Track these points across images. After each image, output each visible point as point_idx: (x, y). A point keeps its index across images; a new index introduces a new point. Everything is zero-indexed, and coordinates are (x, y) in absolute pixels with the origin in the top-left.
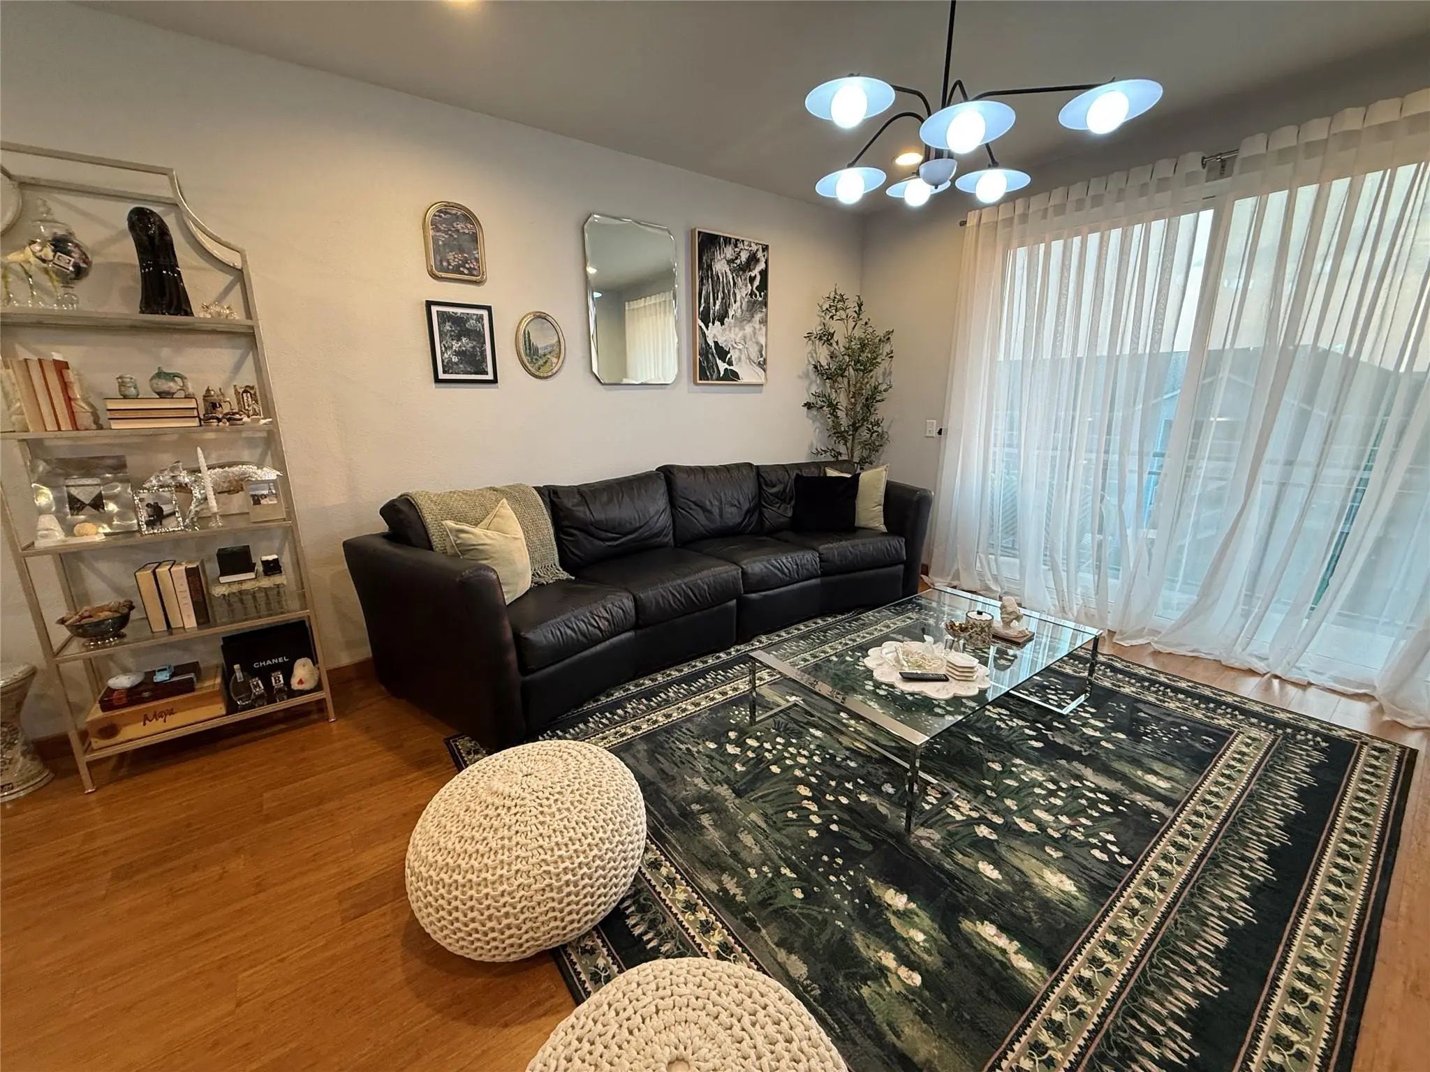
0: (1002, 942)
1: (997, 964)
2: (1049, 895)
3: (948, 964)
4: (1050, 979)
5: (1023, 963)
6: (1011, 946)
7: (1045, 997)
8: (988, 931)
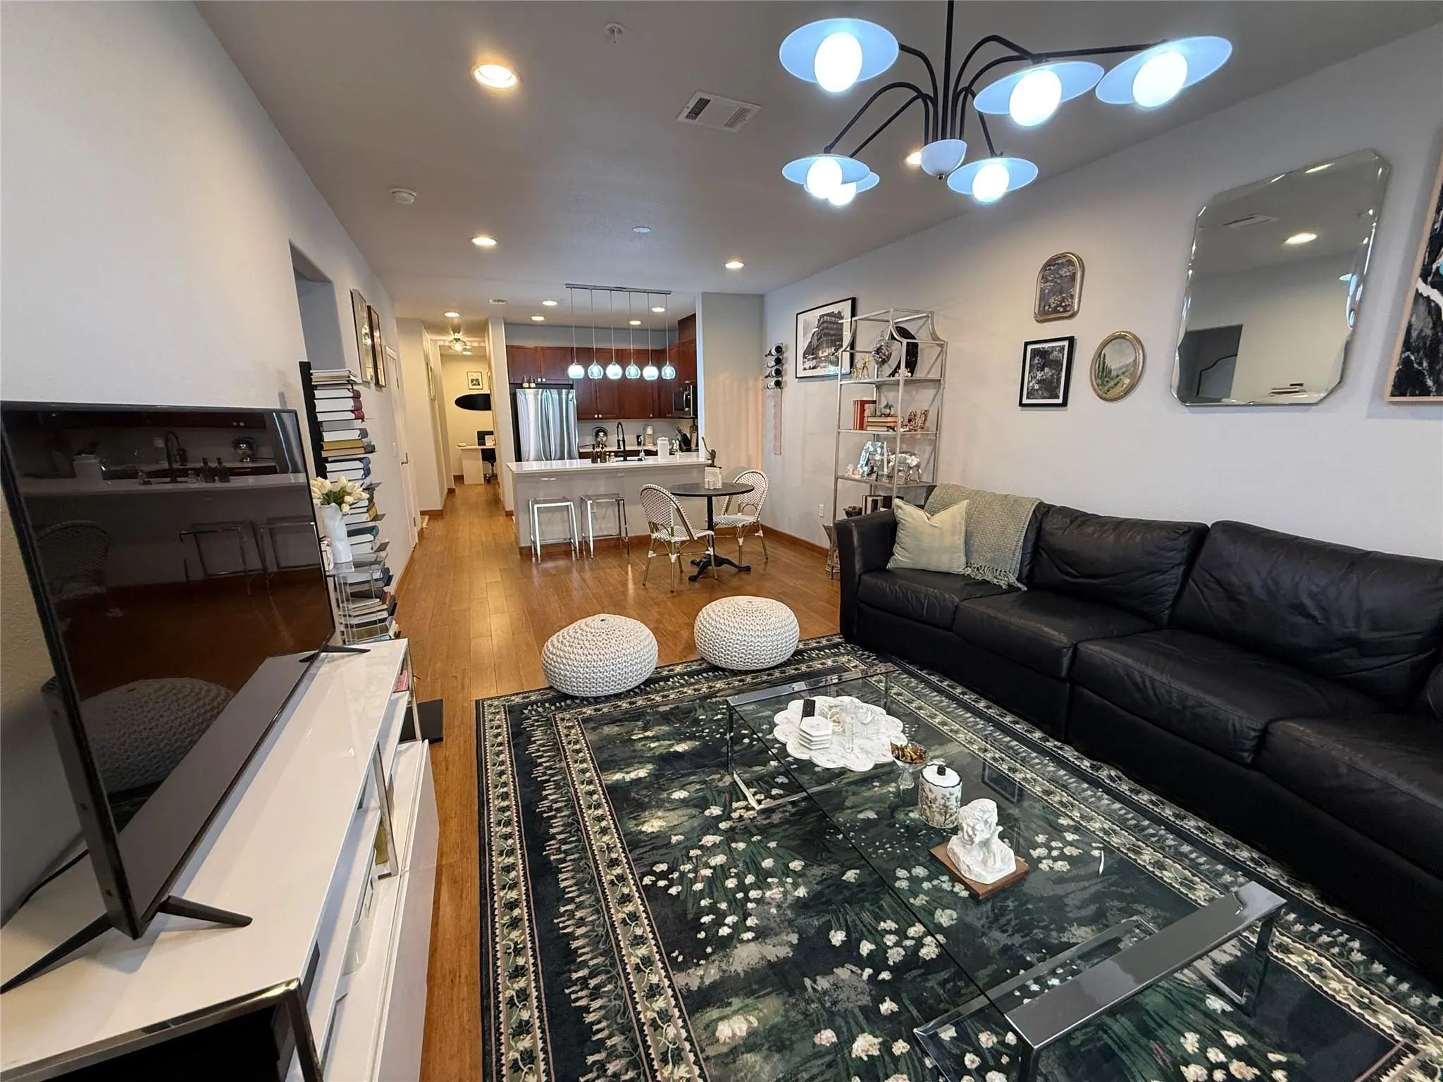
0: (633, 775)
1: (623, 767)
2: (647, 813)
3: (634, 751)
4: (603, 782)
5: (618, 776)
6: (628, 778)
7: (598, 775)
8: (642, 773)
